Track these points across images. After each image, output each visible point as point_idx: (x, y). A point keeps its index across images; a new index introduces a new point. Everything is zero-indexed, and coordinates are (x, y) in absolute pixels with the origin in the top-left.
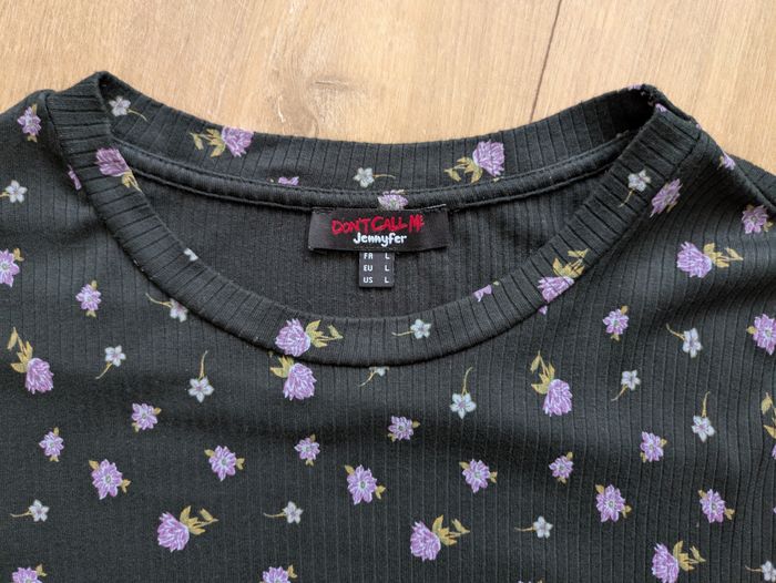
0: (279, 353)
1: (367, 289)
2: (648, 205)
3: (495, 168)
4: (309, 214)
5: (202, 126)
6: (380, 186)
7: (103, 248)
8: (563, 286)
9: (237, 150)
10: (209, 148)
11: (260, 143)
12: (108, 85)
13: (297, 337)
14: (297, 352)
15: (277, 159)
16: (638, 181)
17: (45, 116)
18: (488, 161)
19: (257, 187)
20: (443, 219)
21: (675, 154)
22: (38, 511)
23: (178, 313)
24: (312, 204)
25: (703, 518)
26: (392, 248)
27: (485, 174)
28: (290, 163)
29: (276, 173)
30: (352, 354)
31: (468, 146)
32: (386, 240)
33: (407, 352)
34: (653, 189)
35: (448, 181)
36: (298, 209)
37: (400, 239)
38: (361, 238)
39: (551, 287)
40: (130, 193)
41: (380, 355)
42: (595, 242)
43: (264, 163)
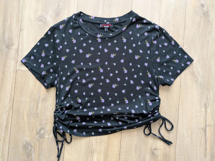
0: (97, 37)
1: (105, 32)
2: (132, 21)
3: (118, 20)
4: (100, 25)
5: (90, 16)
6: (107, 22)
7: (80, 29)
8: (125, 29)
9: (93, 18)
10: (90, 18)
11: (95, 18)
12: (81, 12)
13: (99, 36)
14: (99, 37)
15: (97, 19)
16: (131, 18)
17: (75, 16)
18: (117, 20)
19: (95, 22)
20: (113, 25)
21: (134, 15)
22: (74, 55)
23: (87, 34)
24: (100, 23)
25: (140, 53)
26: (108, 28)
27: (117, 21)
28: (98, 20)
29: (97, 20)
30: (104, 37)
31: (115, 18)
32: (107, 27)
33: (109, 37)
34: (132, 19)
35: (113, 22)
36: (99, 24)
37: (109, 27)
38: (105, 27)
39: (123, 29)
40: (82, 23)
41: (107, 37)
42: (128, 25)
43: (96, 19)
